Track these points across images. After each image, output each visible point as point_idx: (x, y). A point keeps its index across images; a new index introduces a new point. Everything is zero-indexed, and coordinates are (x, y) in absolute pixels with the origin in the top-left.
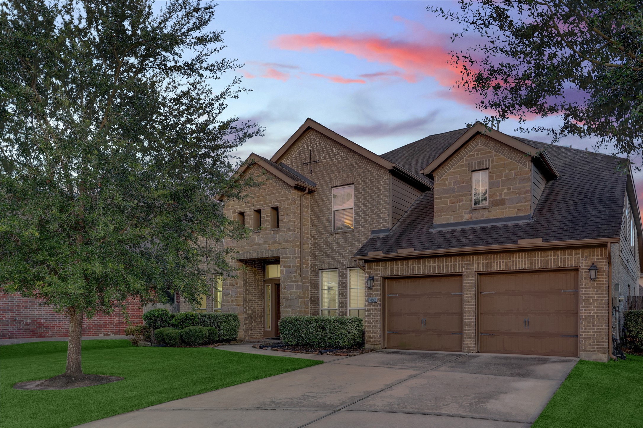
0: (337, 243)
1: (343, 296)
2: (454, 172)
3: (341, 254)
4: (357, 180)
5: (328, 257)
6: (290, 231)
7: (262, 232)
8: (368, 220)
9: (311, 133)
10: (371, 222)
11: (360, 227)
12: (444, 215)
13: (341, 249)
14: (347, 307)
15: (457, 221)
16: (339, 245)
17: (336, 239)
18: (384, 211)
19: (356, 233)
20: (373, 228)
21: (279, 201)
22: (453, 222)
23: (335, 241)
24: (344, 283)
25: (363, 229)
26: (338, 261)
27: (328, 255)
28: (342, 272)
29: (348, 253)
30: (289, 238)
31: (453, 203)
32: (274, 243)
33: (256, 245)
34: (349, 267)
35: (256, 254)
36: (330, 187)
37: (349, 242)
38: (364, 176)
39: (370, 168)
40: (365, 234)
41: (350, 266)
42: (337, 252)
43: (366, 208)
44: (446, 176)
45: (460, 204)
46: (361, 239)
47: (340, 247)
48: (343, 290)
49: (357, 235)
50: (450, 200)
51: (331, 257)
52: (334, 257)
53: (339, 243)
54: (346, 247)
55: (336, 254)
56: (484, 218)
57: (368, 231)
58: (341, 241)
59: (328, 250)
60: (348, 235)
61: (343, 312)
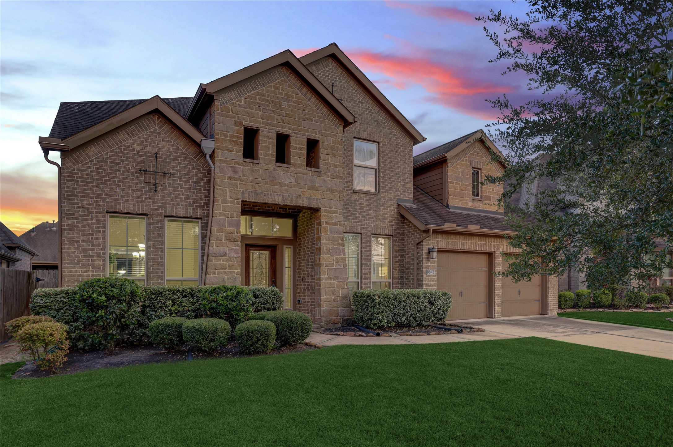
0: (361, 204)
1: (366, 266)
2: (461, 164)
3: (365, 217)
4: (383, 140)
5: (349, 219)
6: (337, 178)
7: (292, 169)
8: (394, 186)
9: (329, 62)
10: (397, 189)
11: (385, 192)
12: (455, 199)
13: (365, 212)
14: (370, 279)
15: (464, 207)
16: (363, 207)
17: (359, 199)
18: (409, 181)
19: (381, 197)
20: (399, 196)
21: (320, 133)
22: (461, 206)
23: (358, 201)
24: (368, 251)
25: (389, 195)
26: (362, 225)
27: (349, 216)
28: (366, 238)
29: (373, 218)
30: (335, 186)
31: (461, 190)
32: (312, 188)
33: (280, 184)
34: (374, 234)
35: (280, 198)
36: (352, 136)
37: (373, 205)
38: (390, 138)
39: (396, 133)
40: (391, 200)
41: (376, 233)
42: (360, 214)
43: (392, 173)
44: (456, 165)
45: (466, 192)
46: (387, 204)
47: (363, 209)
48: (367, 259)
49: (382, 199)
50: (459, 187)
51: (354, 219)
52: (356, 219)
53: (363, 204)
54: (370, 210)
55: (359, 217)
56: (480, 209)
57: (394, 198)
58: (365, 202)
59: (349, 210)
60: (373, 198)
61: (367, 284)
